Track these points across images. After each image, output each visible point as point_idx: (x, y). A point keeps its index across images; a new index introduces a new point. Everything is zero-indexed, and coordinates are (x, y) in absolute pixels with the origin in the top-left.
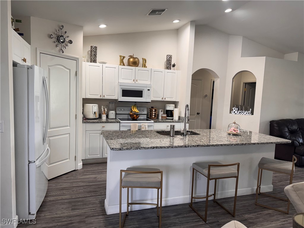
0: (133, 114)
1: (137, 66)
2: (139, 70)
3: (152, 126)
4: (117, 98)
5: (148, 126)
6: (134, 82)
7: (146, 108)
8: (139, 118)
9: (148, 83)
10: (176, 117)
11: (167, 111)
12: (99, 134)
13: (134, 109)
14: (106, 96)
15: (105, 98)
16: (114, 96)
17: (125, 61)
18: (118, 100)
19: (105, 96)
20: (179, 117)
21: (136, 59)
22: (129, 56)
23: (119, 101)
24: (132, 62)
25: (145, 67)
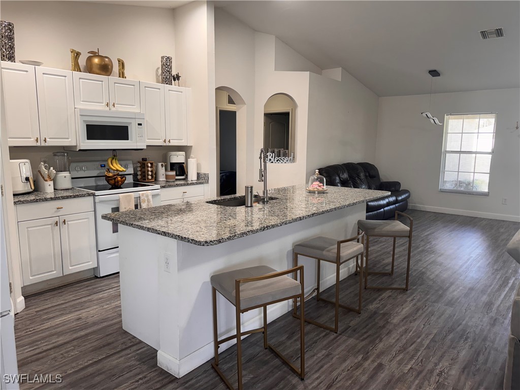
0: (115, 175)
1: (109, 73)
2: (115, 83)
3: (158, 195)
4: (74, 144)
5: (152, 195)
6: (107, 109)
7: (131, 162)
8: (126, 182)
9: (135, 109)
10: (192, 176)
11: (173, 165)
12: (50, 226)
13: (115, 165)
14: (50, 138)
15: (47, 144)
16: (68, 139)
17: (82, 61)
18: (76, 146)
19: (47, 140)
20: (198, 174)
21: (107, 59)
22: (88, 53)
23: (80, 150)
24: (97, 64)
25: (123, 78)
